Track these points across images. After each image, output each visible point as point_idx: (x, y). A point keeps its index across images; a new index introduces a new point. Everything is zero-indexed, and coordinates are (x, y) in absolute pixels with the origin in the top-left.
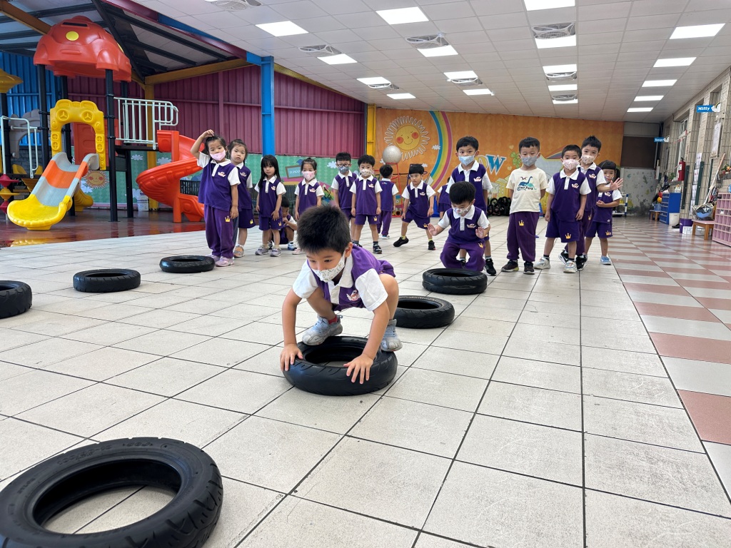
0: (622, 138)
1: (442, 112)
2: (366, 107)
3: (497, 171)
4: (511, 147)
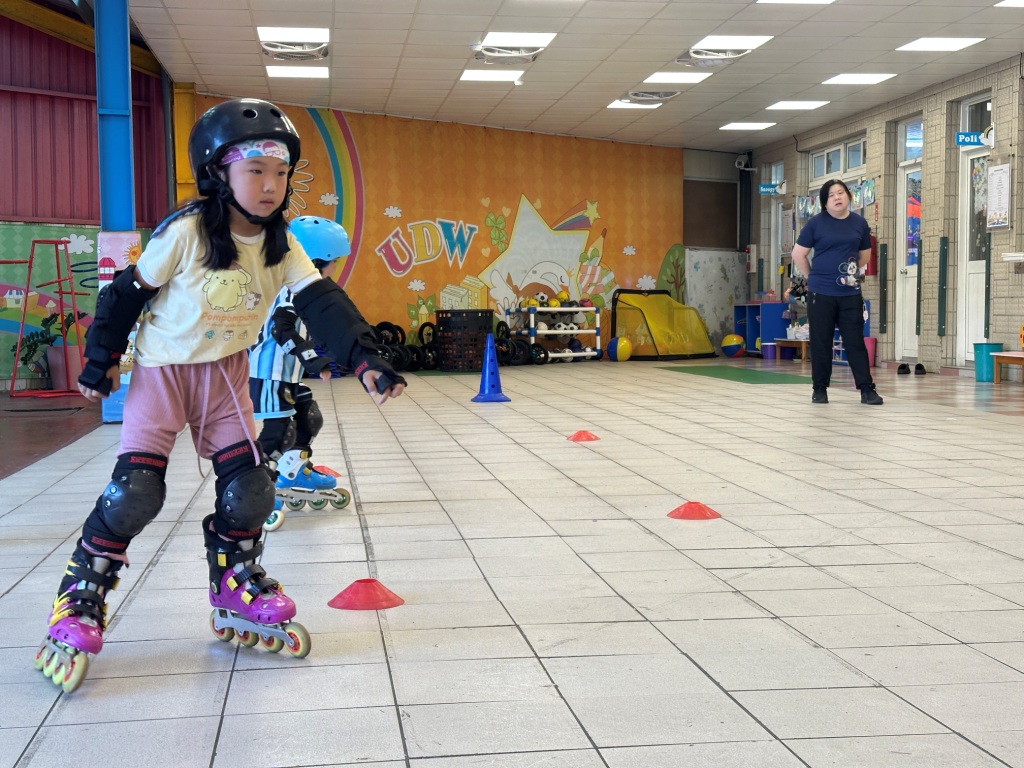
0: (680, 184)
1: (334, 111)
2: (167, 90)
3: (461, 259)
4: (486, 202)
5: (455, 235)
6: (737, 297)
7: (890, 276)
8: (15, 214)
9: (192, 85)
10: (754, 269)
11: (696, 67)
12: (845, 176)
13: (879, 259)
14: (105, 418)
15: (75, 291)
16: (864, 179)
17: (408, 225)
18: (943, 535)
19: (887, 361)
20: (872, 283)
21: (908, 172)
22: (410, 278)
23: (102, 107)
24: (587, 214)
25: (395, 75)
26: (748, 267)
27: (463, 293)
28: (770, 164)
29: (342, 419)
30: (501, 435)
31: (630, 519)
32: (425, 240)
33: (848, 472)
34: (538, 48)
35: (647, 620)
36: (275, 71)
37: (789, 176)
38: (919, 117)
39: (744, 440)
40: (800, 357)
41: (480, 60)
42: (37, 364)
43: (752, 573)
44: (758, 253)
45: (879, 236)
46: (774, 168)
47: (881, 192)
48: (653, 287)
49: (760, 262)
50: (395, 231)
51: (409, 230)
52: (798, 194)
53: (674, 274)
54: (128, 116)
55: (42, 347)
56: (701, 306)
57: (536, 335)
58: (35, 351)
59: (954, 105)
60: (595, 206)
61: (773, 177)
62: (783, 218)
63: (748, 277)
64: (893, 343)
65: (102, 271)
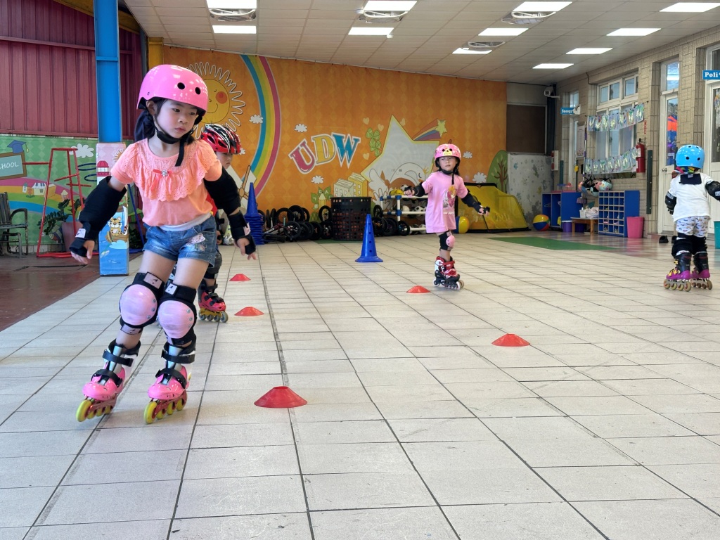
0: (505, 107)
1: (260, 57)
2: (143, 43)
3: (349, 161)
4: (366, 121)
5: (345, 144)
6: (544, 188)
7: (654, 173)
8: (39, 129)
9: (161, 39)
10: (557, 168)
11: (516, 24)
12: (623, 101)
13: (646, 161)
14: (102, 272)
15: (81, 183)
16: (636, 103)
17: (312, 137)
18: (688, 359)
19: (651, 234)
20: (641, 178)
21: (668, 98)
22: (313, 175)
23: (99, 55)
24: (437, 129)
25: (303, 31)
26: (553, 166)
27: (350, 185)
28: (569, 93)
29: (265, 274)
30: (376, 286)
31: (465, 346)
32: (323, 148)
33: (621, 313)
34: (404, 12)
35: (476, 417)
36: (218, 29)
37: (582, 102)
38: (676, 59)
39: (548, 291)
40: (589, 231)
41: (362, 20)
42: (55, 235)
43: (551, 385)
44: (560, 157)
45: (647, 145)
46: (571, 96)
47: (648, 113)
48: (485, 181)
49: (561, 163)
50: (302, 142)
51: (312, 141)
52: (589, 114)
54: (117, 62)
55: (58, 223)
56: (518, 194)
57: (401, 215)
58: (53, 225)
59: (701, 50)
60: (444, 123)
61: (571, 102)
62: (578, 132)
63: (553, 174)
64: (656, 221)
65: (99, 170)
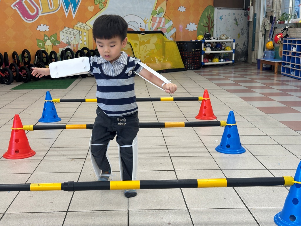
3: (74, 12)
6: (242, 34)
10: (251, 19)
22: (38, 23)
27: (76, 33)
44: (254, 10)
49: (255, 15)
53: (208, 22)
63: (248, 24)
